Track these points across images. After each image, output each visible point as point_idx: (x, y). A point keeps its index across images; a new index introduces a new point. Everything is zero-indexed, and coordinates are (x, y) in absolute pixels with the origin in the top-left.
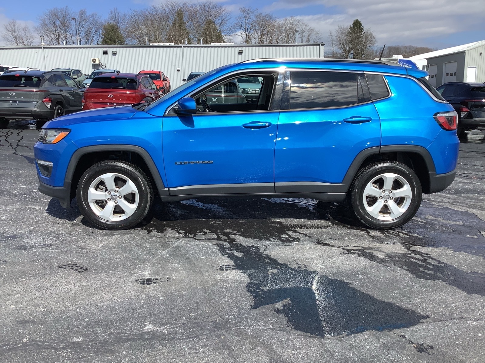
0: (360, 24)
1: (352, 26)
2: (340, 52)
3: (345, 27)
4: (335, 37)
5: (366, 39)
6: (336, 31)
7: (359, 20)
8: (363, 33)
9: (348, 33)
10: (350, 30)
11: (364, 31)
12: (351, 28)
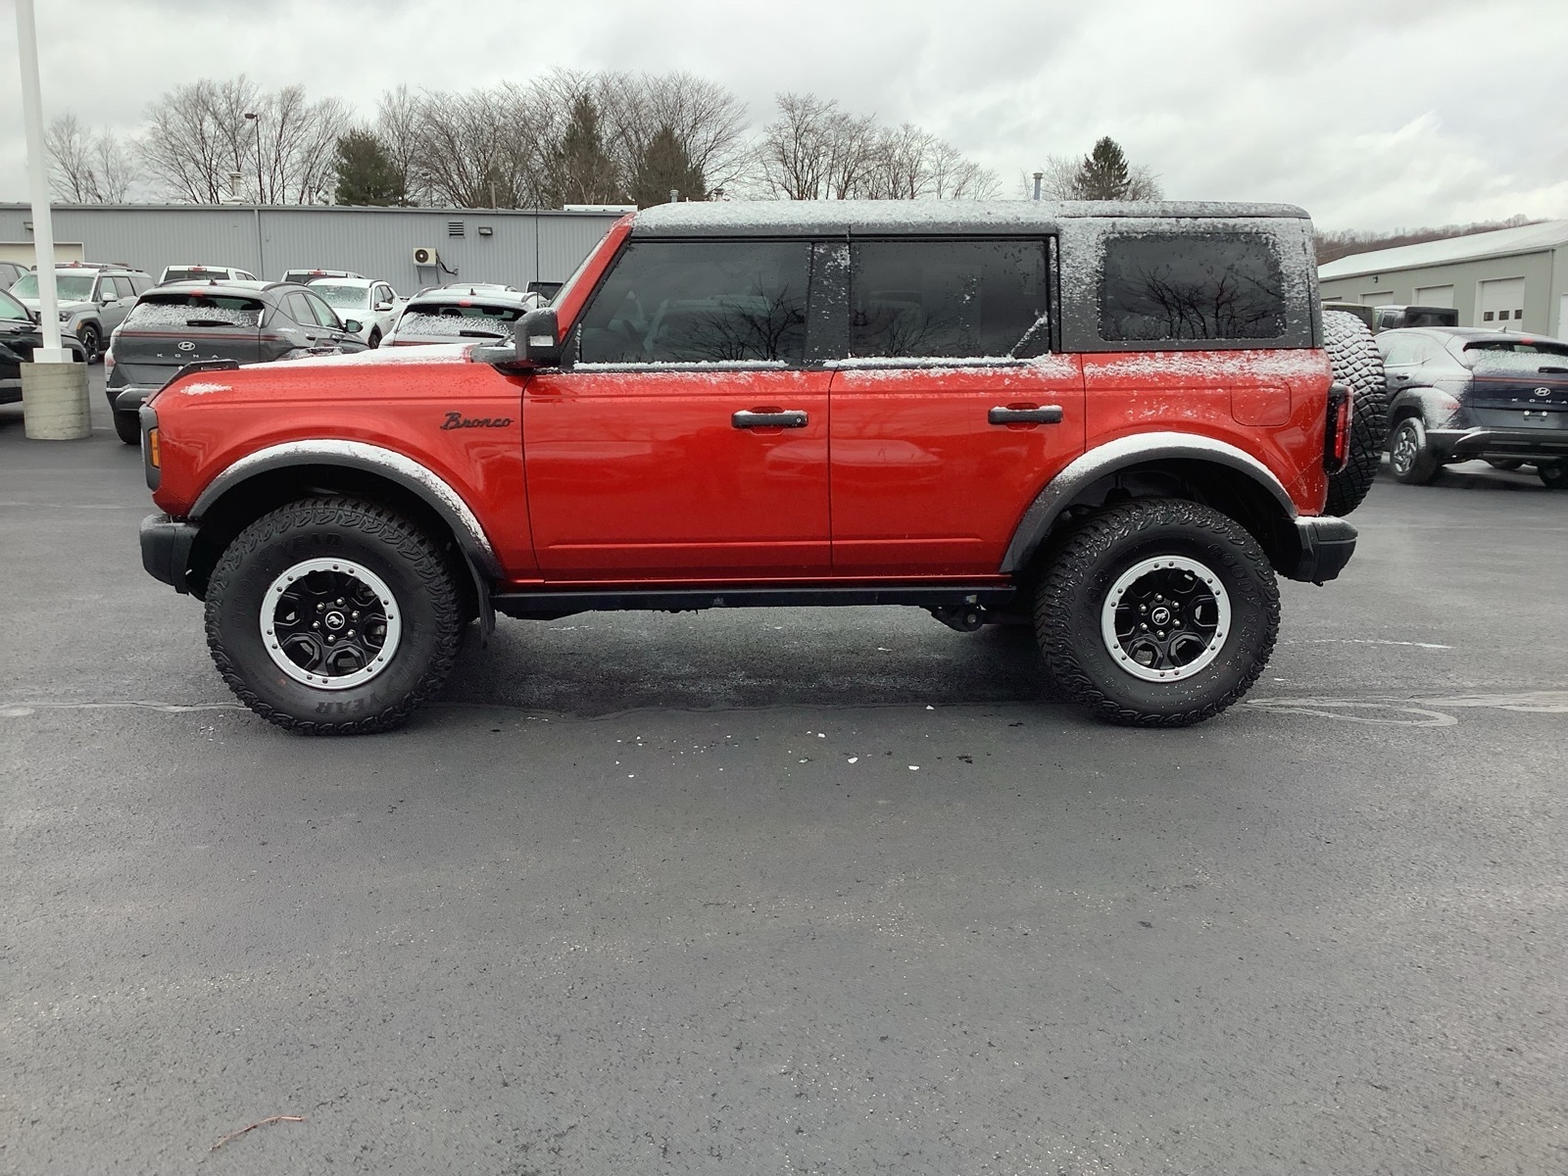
0: (1117, 155)
1: (1091, 159)
7: (1112, 140)
8: (1125, 181)
9: (1079, 180)
10: (1084, 171)
11: (1129, 176)
12: (1088, 164)
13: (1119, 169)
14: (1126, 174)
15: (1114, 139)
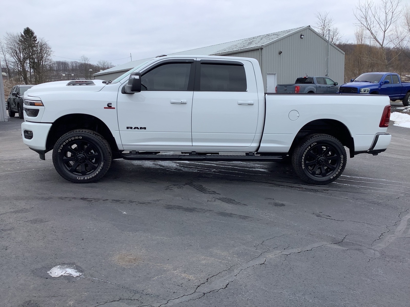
0: (32, 33)
1: (23, 34)
2: (14, 60)
3: (15, 34)
4: (5, 45)
5: (41, 49)
6: (5, 38)
7: (30, 28)
8: (37, 42)
9: (20, 41)
10: (21, 38)
11: (38, 41)
12: (22, 36)
13: (34, 38)
14: (37, 40)
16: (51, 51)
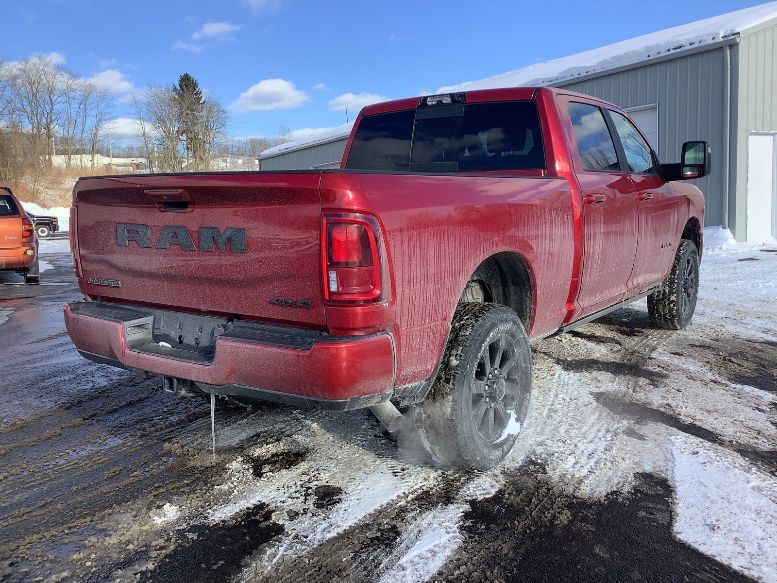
2: (159, 135)
3: (163, 88)
8: (201, 102)
9: (171, 100)
10: (173, 94)
11: (203, 99)
12: (176, 90)
13: (196, 94)
14: (201, 97)
15: (191, 75)
16: (226, 118)
